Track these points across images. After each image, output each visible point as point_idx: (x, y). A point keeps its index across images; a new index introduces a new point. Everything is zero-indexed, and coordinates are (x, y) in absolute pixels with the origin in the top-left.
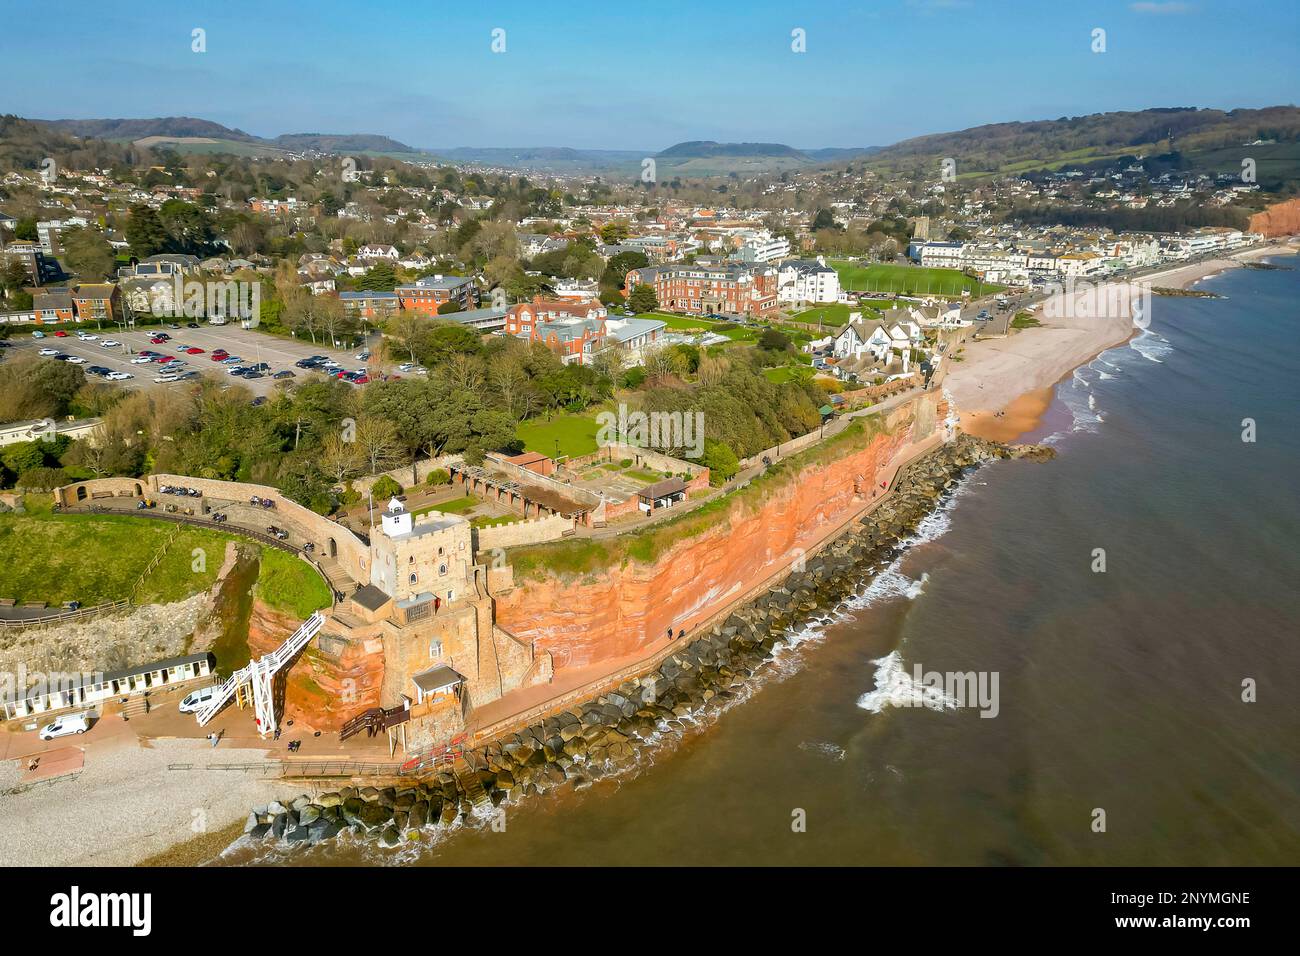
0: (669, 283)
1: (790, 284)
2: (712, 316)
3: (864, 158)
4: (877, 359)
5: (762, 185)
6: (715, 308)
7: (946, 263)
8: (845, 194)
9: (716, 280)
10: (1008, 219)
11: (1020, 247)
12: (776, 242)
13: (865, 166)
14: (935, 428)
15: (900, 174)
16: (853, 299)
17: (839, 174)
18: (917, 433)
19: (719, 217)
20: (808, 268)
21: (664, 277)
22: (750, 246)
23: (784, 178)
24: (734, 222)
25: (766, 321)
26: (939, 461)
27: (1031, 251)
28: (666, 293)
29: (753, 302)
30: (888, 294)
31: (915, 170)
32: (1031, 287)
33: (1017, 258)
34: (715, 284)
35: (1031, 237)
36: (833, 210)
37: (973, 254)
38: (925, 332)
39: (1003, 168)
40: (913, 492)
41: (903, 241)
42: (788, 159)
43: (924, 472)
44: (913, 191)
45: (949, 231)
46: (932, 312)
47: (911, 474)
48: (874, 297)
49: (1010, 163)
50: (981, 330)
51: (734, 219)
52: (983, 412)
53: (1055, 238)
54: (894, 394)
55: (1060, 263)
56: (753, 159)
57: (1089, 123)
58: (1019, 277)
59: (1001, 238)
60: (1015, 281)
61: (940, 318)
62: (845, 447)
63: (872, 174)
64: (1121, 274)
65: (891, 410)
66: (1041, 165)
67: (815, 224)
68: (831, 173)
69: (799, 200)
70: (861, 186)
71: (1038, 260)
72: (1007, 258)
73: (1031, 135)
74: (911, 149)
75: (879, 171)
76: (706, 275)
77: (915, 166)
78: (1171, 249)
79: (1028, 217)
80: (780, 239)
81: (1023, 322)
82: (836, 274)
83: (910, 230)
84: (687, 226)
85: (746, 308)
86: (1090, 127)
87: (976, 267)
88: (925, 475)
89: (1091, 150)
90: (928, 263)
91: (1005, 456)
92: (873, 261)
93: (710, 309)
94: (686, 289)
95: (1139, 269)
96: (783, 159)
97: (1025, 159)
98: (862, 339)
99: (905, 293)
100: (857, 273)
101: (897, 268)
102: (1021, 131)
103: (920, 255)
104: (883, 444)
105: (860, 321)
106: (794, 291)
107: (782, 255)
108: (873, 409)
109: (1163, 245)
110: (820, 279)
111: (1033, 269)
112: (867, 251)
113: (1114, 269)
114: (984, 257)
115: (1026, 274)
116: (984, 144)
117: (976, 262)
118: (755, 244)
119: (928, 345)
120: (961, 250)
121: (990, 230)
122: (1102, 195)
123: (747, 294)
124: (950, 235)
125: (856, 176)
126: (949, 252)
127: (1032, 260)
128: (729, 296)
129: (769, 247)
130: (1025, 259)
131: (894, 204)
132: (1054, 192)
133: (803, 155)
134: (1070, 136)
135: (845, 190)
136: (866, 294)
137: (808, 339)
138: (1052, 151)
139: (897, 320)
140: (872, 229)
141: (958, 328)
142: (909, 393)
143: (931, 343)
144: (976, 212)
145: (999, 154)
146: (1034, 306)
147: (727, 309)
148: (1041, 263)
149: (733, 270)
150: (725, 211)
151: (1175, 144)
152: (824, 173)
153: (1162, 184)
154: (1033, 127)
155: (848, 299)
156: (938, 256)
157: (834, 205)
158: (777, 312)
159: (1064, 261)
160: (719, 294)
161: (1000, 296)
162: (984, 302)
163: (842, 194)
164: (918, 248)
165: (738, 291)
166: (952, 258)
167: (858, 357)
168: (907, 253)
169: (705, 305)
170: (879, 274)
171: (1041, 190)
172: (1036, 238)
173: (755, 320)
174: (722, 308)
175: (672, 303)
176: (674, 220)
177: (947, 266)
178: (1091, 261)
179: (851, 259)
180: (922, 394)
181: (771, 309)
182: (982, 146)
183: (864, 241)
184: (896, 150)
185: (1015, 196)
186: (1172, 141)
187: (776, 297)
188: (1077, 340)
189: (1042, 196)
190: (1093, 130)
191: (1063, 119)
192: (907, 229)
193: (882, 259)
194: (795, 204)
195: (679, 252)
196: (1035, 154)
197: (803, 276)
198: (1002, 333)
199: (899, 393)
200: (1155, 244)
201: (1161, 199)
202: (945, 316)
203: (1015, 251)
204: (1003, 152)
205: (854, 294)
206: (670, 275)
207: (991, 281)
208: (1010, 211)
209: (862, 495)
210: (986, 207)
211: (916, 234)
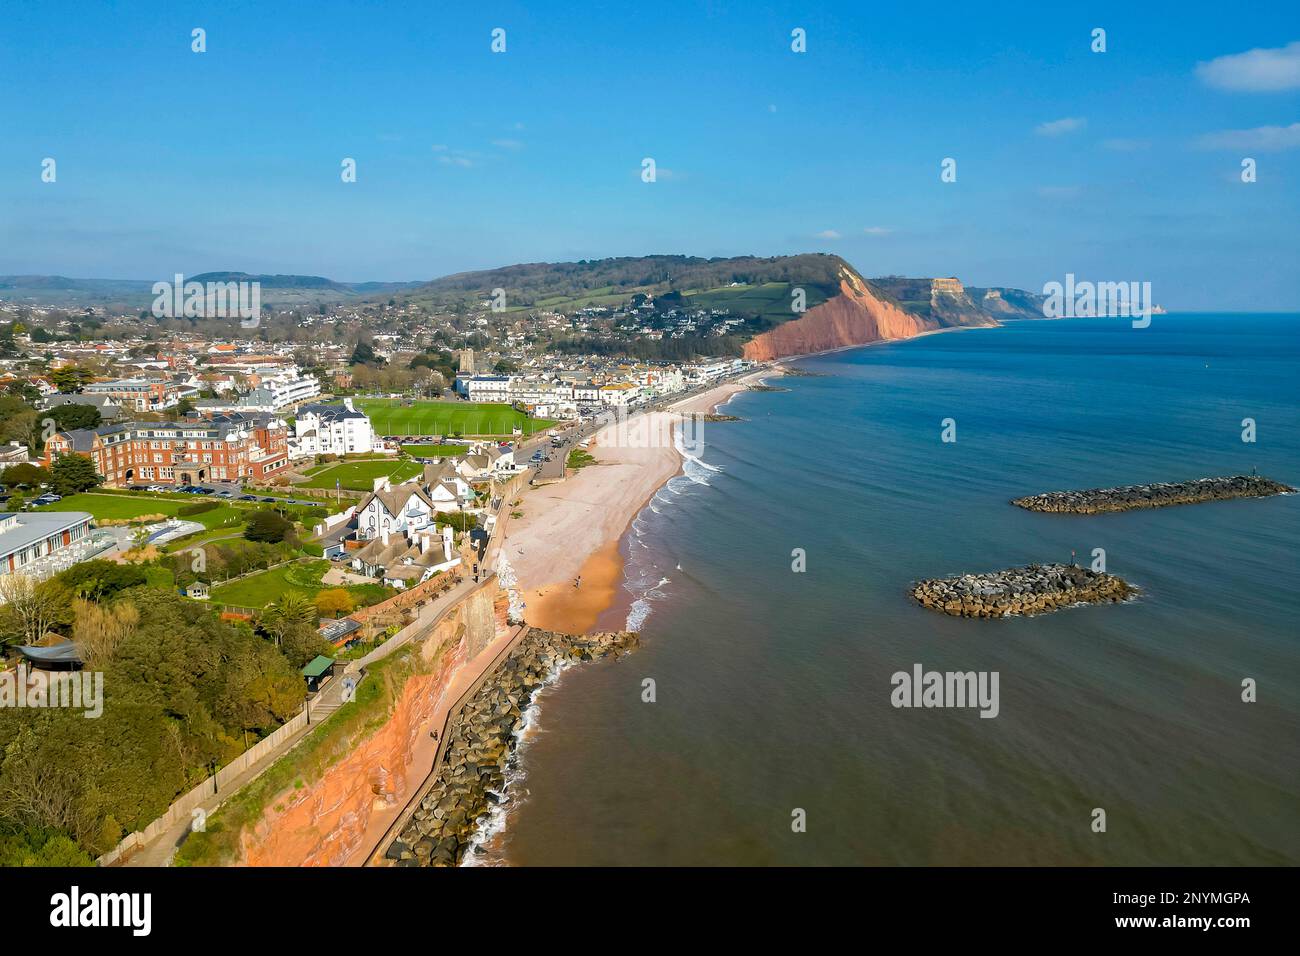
0: (120, 448)
1: (311, 433)
2: (190, 489)
3: (408, 292)
4: (410, 543)
5: (299, 317)
6: (194, 476)
7: (495, 397)
8: (389, 326)
9: (193, 440)
10: (549, 350)
11: (565, 379)
12: (302, 380)
13: (408, 299)
14: (494, 631)
15: (444, 307)
16: (392, 447)
17: (381, 306)
18: (471, 648)
19: (240, 351)
20: (333, 413)
21: (111, 440)
22: (266, 387)
23: (323, 310)
24: (259, 358)
25: (269, 490)
26: (504, 685)
27: (575, 382)
28: (115, 462)
29: (251, 464)
30: (434, 438)
31: (457, 304)
32: (580, 421)
33: (563, 390)
34: (193, 446)
35: (572, 368)
36: (376, 343)
37: (521, 388)
38: (476, 486)
39: (538, 303)
40: (471, 758)
41: (448, 376)
42: (330, 292)
43: (484, 712)
44: (457, 323)
45: (495, 363)
46: (482, 460)
47: (467, 720)
48: (417, 441)
49: (543, 299)
50: (537, 475)
51: (259, 353)
52: (550, 588)
53: (594, 367)
54: (435, 597)
55: (603, 394)
56: (290, 291)
57: (605, 265)
58: (567, 411)
59: (545, 369)
60: (564, 415)
61: (492, 466)
62: (350, 732)
63: (415, 307)
64: (657, 403)
65: (429, 629)
66: (569, 301)
67: (354, 357)
68: (374, 306)
69: (338, 333)
70: (404, 319)
71: (583, 392)
72: (553, 390)
73: (558, 275)
74: (452, 284)
75: (423, 304)
76: (180, 434)
77: (457, 300)
78: (691, 377)
79: (566, 348)
80: (306, 376)
81: (579, 460)
82: (368, 420)
83: (456, 363)
84: (198, 363)
85: (241, 473)
86: (605, 269)
87: (524, 400)
88: (485, 718)
89: (608, 289)
90: (477, 398)
91: (585, 656)
92: (418, 397)
93: (186, 478)
94: (150, 453)
95: (670, 396)
96: (323, 291)
97: (557, 296)
98: (392, 511)
99: (452, 435)
100: (398, 412)
101: (444, 406)
102: (548, 270)
103: (467, 390)
104: (419, 692)
105: (388, 489)
106: (316, 441)
107: (311, 395)
108: (401, 637)
109: (685, 373)
110: (348, 427)
111: (579, 400)
112: (411, 386)
113: (650, 397)
114: (531, 390)
115: (573, 406)
116: (519, 282)
117: (525, 395)
118: (273, 384)
119: (480, 502)
120: (508, 383)
121: (534, 361)
122: (625, 328)
123: (241, 456)
124: (496, 368)
125: (399, 309)
126: (496, 385)
127: (577, 392)
128: (215, 460)
129: (293, 387)
130: (570, 391)
131: (438, 337)
132: (585, 326)
133: (345, 288)
134: (590, 277)
135: (388, 322)
136: (408, 439)
137: (323, 514)
138: (578, 289)
139: (439, 478)
140: (417, 362)
141: (513, 476)
142: (456, 591)
143: (484, 499)
144: (519, 344)
145: (533, 291)
146: (586, 441)
147: (214, 476)
148: (586, 394)
149: (218, 425)
150: (250, 345)
151: (675, 284)
152: (365, 306)
153: (671, 318)
154: (558, 268)
155: (386, 447)
156: (485, 390)
157: (376, 337)
158: (288, 474)
159: (606, 391)
160: (200, 458)
161: (553, 432)
162: (537, 440)
163: (385, 326)
164: (464, 382)
165: (227, 453)
166: (500, 392)
167: (385, 542)
168: (454, 387)
169: (178, 474)
170: (423, 413)
171: (574, 323)
172: (577, 369)
173: (254, 489)
174: (207, 475)
175: (129, 474)
176: (179, 357)
177: (496, 400)
178: (630, 390)
179: (393, 396)
180: (472, 591)
181: (278, 471)
182: (516, 284)
183: (408, 375)
184: (438, 285)
185: (552, 329)
186: (672, 282)
187: (286, 455)
188: (634, 477)
189: (576, 330)
190: (609, 272)
191: (583, 262)
192: (453, 362)
193: (427, 394)
194: (333, 336)
195: (170, 396)
196: (564, 292)
197: (326, 423)
198: (560, 477)
199: (441, 594)
200: (678, 372)
201: (672, 331)
202: (497, 461)
203: (560, 383)
204: (536, 289)
205: (394, 439)
206: (122, 437)
207: (542, 416)
208: (549, 343)
209: (390, 797)
210: (528, 339)
211: (462, 367)
